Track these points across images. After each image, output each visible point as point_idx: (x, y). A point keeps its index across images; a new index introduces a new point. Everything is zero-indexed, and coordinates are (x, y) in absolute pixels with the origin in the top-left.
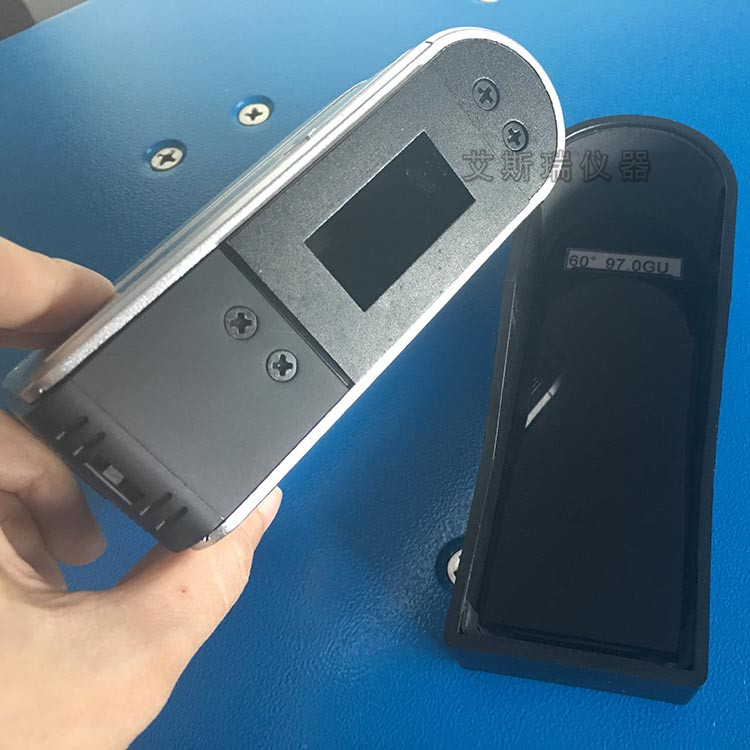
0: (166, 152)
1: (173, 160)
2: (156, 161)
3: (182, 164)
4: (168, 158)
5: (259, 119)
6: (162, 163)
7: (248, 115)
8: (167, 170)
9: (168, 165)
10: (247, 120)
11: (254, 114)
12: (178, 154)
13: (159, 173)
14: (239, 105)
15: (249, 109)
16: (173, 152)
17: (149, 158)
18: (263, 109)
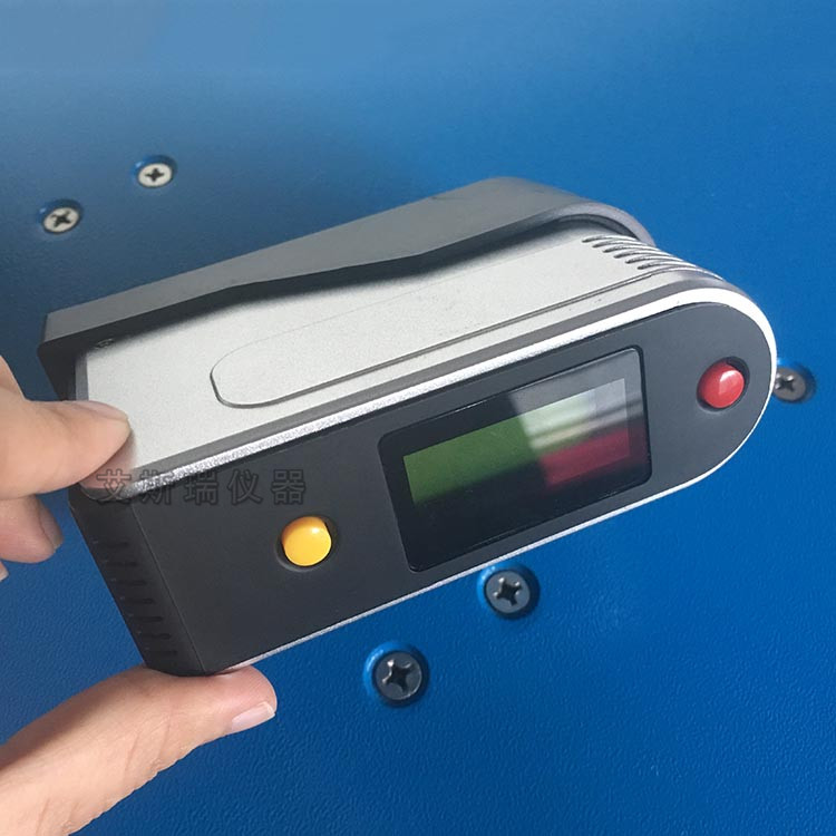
0: (60, 212)
1: (68, 222)
2: (50, 223)
3: (78, 227)
4: (62, 219)
5: (160, 181)
6: (57, 224)
7: (148, 175)
8: (62, 232)
9: (63, 227)
10: (148, 181)
11: (155, 175)
12: (73, 216)
13: (54, 236)
14: (138, 165)
15: (149, 169)
16: (68, 213)
17: (42, 218)
18: (164, 169)
